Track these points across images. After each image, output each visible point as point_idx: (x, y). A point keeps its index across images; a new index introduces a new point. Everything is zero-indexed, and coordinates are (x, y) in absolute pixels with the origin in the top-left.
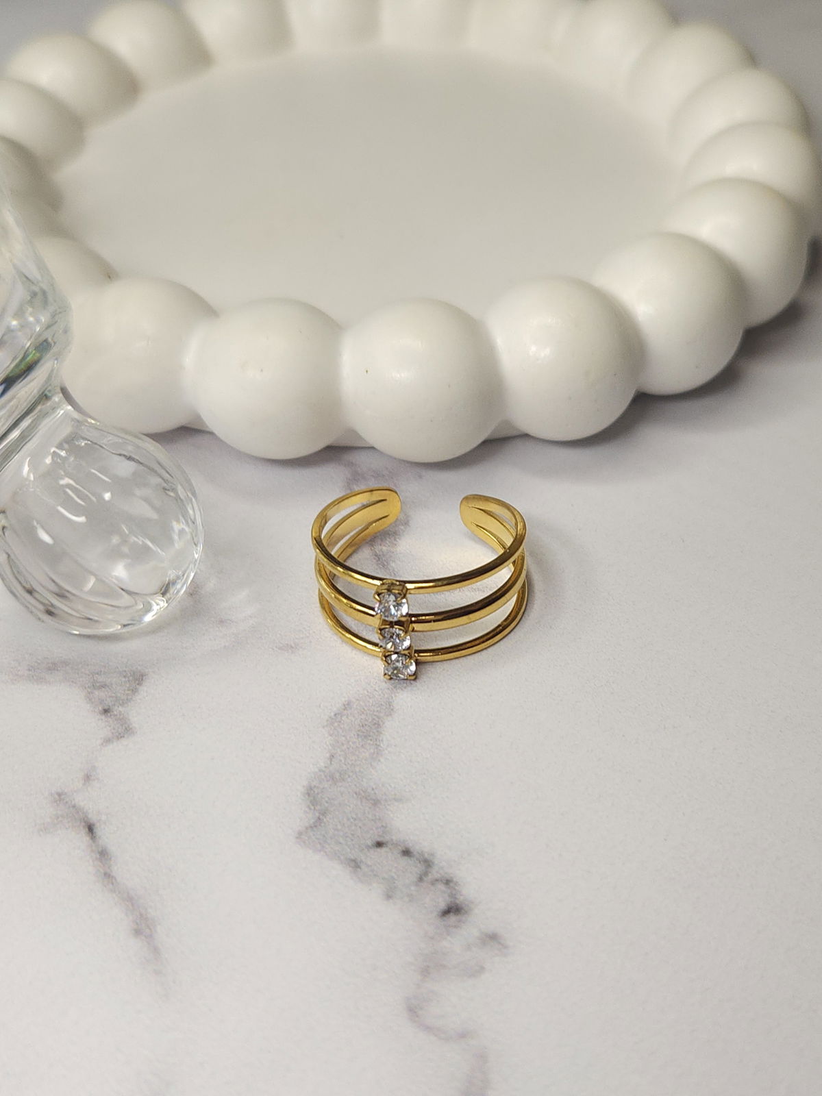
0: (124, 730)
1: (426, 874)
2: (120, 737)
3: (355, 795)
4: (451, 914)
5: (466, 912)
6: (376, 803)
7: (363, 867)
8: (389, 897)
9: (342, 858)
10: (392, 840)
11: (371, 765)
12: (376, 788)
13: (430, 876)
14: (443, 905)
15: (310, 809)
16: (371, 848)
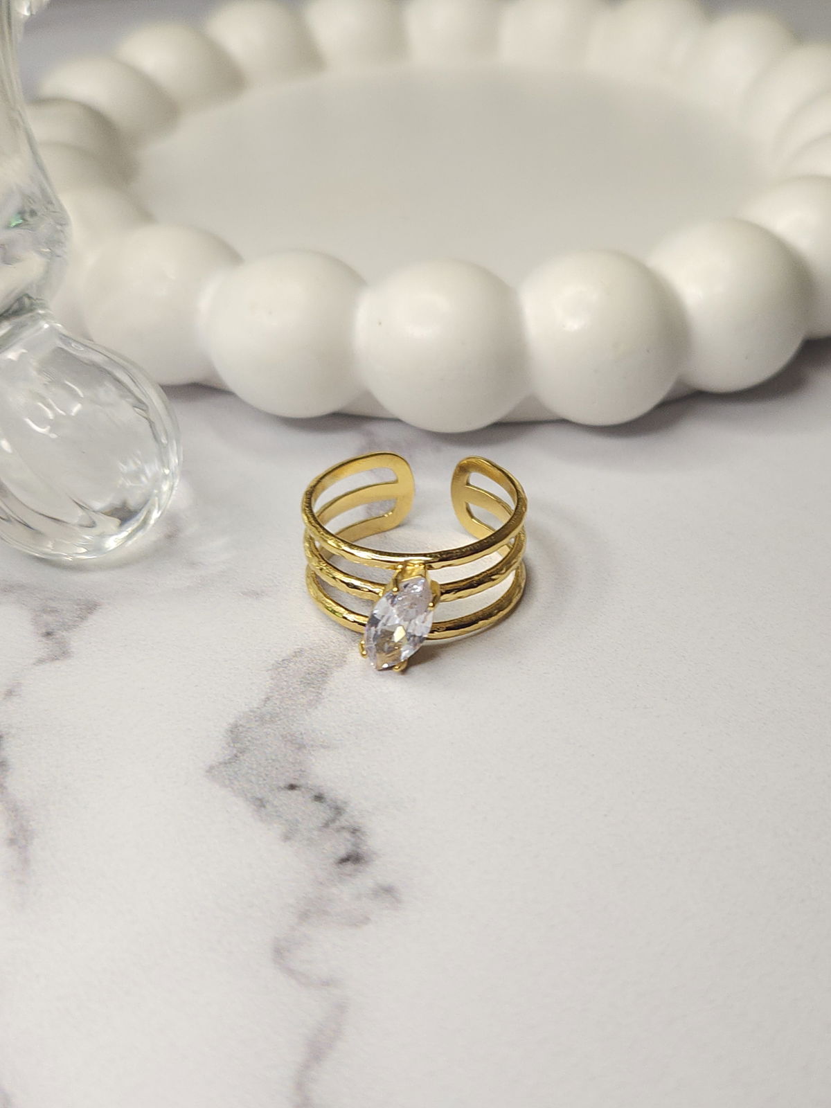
0: (62, 653)
1: (333, 820)
2: (54, 658)
3: (281, 738)
4: (349, 862)
5: (366, 862)
6: (301, 747)
7: (268, 806)
8: (287, 838)
9: (249, 795)
10: (307, 784)
11: (307, 711)
12: (305, 733)
13: (337, 824)
14: (342, 852)
15: (229, 746)
16: (282, 789)
